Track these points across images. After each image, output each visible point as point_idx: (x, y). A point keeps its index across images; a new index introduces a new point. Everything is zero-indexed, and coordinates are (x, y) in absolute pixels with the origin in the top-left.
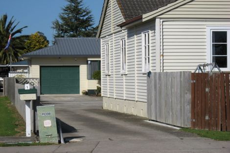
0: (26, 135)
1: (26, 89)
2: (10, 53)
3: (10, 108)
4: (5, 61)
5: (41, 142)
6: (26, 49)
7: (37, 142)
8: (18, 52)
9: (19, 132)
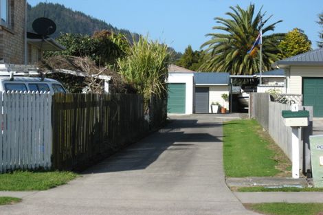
0: (291, 176)
1: (293, 110)
2: (257, 58)
3: (261, 136)
4: (251, 70)
5: (315, 187)
6: (280, 53)
7: (310, 186)
8: (268, 57)
9: (281, 172)
